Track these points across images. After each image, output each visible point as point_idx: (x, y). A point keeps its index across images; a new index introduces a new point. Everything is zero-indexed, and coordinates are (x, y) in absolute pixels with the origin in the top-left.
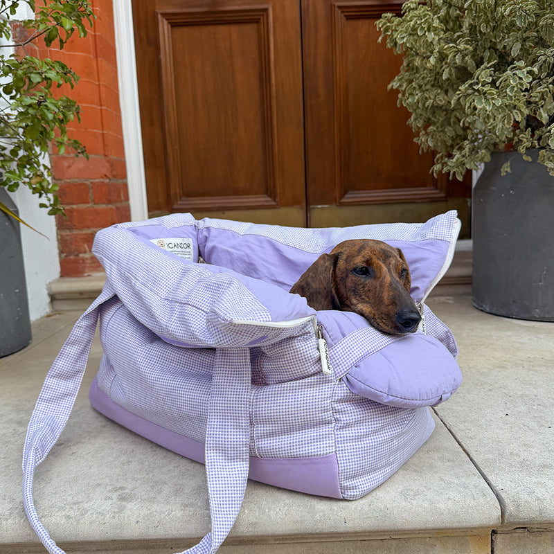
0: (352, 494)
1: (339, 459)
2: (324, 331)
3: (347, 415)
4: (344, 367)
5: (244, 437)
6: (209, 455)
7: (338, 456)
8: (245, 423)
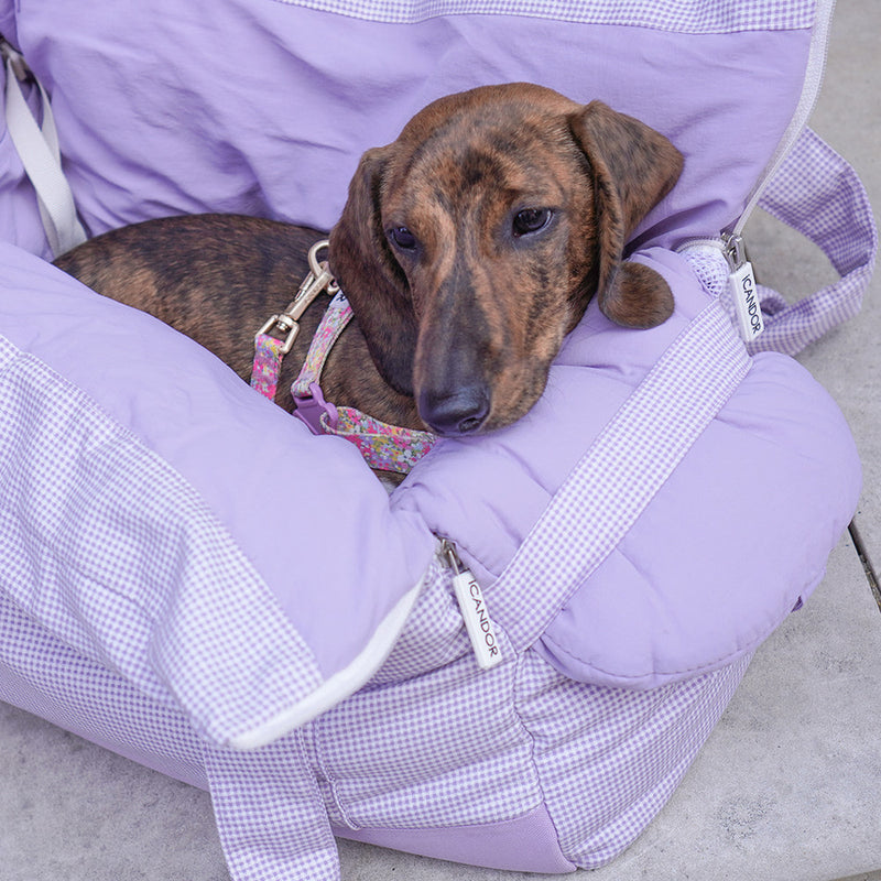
0: (599, 859)
1: (553, 815)
2: (463, 555)
3: (559, 722)
4: (532, 623)
5: (311, 810)
6: (236, 861)
7: (551, 809)
8: (306, 785)
